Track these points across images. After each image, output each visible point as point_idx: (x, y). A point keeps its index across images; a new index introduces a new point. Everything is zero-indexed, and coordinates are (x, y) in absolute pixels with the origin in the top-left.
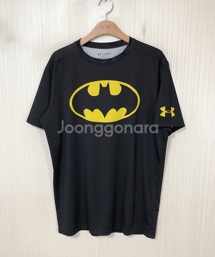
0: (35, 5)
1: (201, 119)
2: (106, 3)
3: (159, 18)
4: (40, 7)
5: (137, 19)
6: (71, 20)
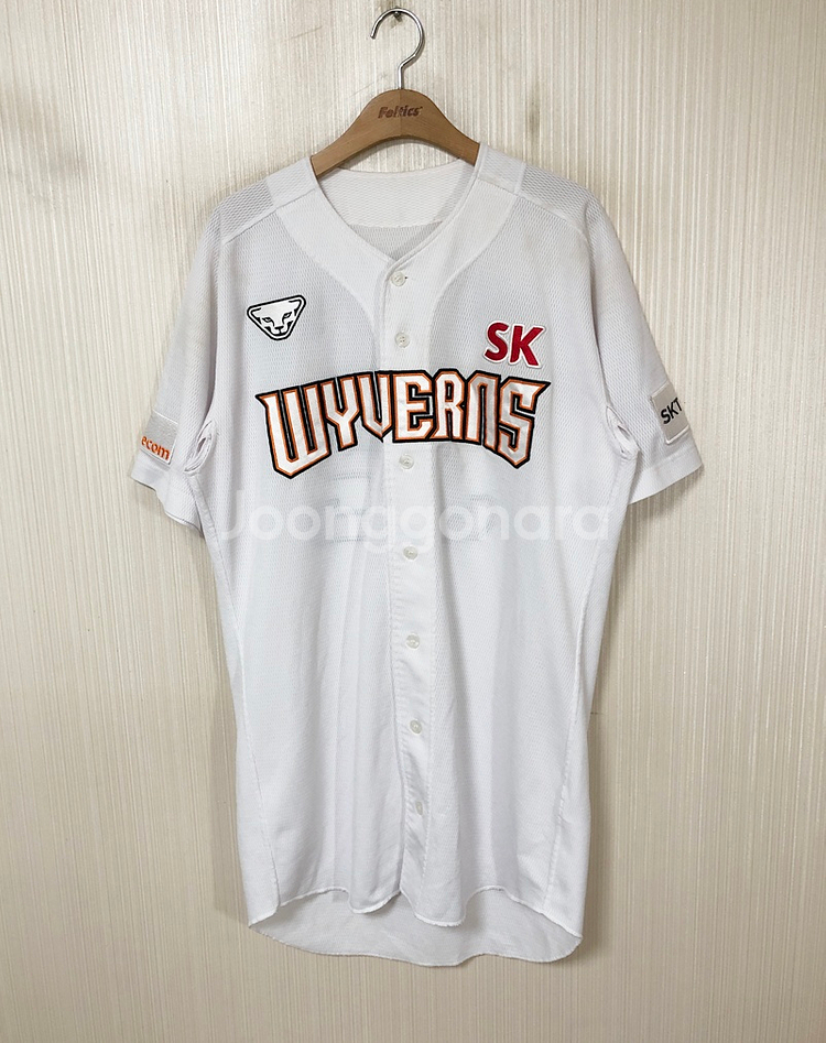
1: (735, 416)
2: (399, 28)
3: (582, 73)
4: (169, 49)
5: (508, 78)
6: (278, 91)
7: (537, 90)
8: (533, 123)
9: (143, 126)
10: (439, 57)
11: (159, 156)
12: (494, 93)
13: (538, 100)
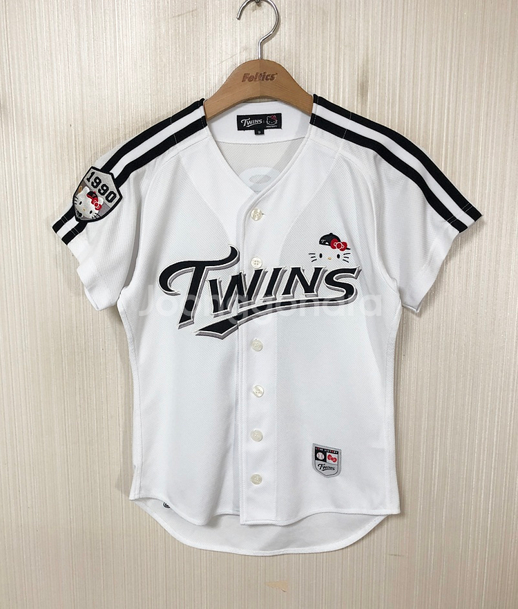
0: (60, 15)
3: (403, 51)
4: (75, 22)
5: (344, 55)
6: (160, 58)
7: (367, 64)
8: (363, 89)
9: (53, 82)
10: (290, 36)
11: (64, 106)
12: (333, 65)
13: (367, 71)
